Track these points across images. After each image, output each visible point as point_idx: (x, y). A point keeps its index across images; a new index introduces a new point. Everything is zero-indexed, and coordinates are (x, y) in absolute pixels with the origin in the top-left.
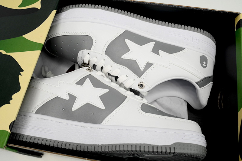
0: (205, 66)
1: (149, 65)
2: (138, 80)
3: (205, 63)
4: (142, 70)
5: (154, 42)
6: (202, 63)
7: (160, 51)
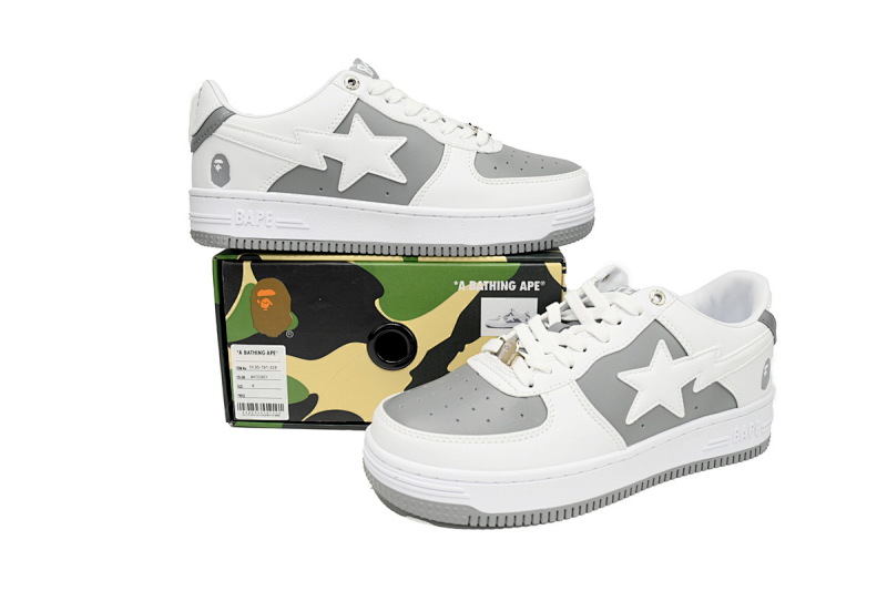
0: (217, 161)
1: (343, 127)
2: (360, 92)
3: (218, 168)
4: (356, 115)
5: (341, 189)
6: (226, 166)
7: (323, 167)
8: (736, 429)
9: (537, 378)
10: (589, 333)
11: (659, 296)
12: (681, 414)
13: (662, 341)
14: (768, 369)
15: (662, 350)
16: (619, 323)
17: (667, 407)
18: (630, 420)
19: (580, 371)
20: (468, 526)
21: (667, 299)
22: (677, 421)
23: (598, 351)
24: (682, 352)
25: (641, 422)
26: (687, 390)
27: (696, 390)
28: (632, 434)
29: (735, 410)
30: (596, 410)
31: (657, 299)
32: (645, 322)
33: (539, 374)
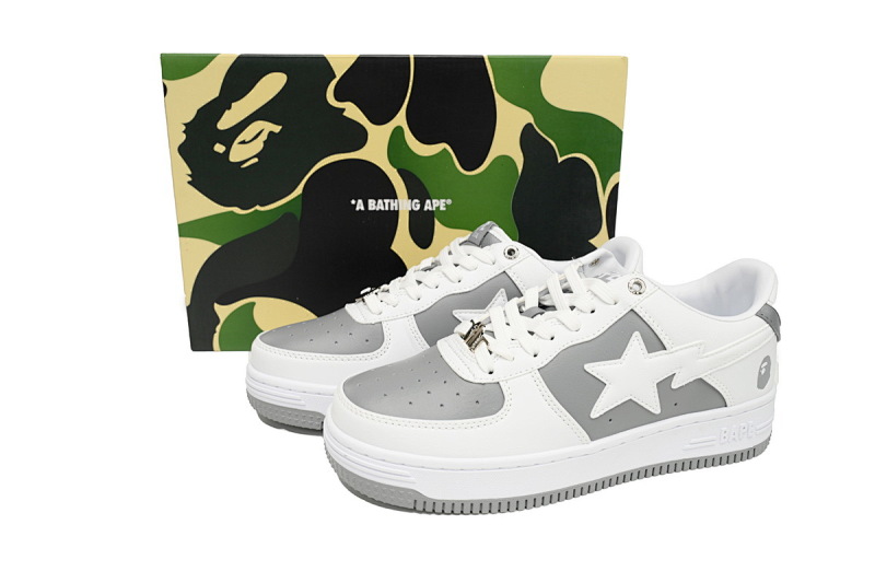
8: (724, 429)
9: (497, 365)
10: (559, 321)
11: (639, 284)
12: (657, 410)
13: (637, 333)
14: (768, 368)
15: (636, 343)
16: (593, 312)
17: (639, 402)
18: (595, 414)
19: (543, 360)
20: (414, 510)
21: (648, 289)
22: (651, 418)
23: (566, 339)
24: (661, 347)
25: (609, 416)
26: (664, 386)
27: (675, 385)
28: (597, 429)
29: (725, 408)
30: (557, 402)
31: (636, 287)
32: (621, 311)
33: (500, 360)
